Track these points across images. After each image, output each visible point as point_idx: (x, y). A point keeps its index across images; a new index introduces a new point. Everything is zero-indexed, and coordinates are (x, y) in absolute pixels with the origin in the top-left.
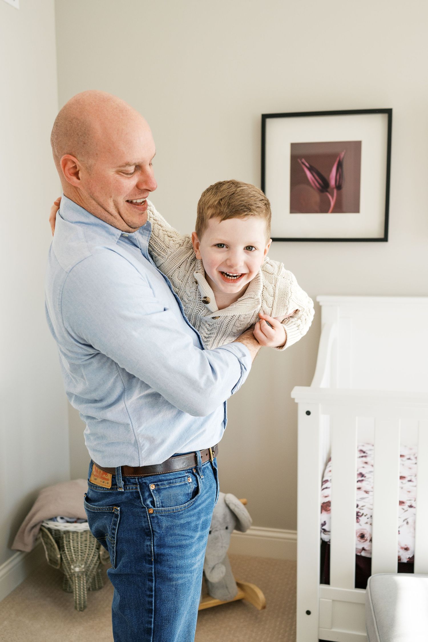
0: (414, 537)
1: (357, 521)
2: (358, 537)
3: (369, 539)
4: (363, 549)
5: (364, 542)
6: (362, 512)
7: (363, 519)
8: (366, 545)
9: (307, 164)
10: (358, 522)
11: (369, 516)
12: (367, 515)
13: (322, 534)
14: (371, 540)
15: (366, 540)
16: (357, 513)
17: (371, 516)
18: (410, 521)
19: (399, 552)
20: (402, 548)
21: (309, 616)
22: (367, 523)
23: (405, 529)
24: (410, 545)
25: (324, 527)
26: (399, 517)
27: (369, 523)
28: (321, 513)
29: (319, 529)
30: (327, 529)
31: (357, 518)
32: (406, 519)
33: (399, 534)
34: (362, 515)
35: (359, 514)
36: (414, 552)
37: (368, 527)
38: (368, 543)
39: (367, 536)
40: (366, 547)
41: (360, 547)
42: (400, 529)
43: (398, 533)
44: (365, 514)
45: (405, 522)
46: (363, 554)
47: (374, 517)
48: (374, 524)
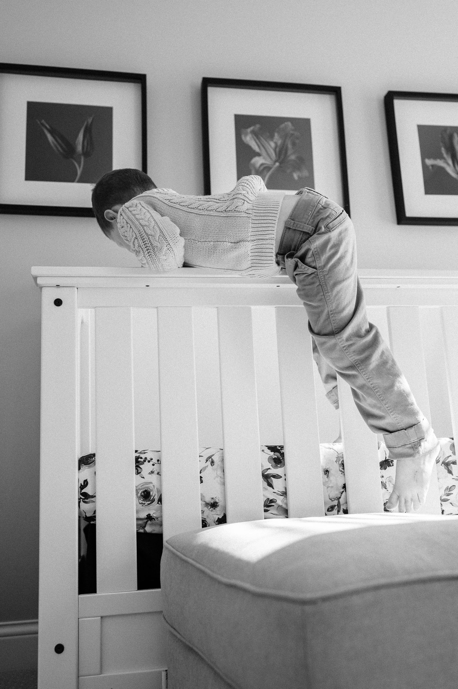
0: (224, 484)
1: (138, 471)
2: (139, 498)
3: (156, 498)
4: (149, 517)
5: (149, 504)
6: (143, 456)
7: (146, 468)
8: (152, 510)
9: (48, 126)
10: (138, 473)
11: (155, 461)
12: (152, 459)
13: (82, 503)
14: (160, 500)
15: (153, 501)
16: (137, 459)
17: (158, 461)
18: (216, 458)
19: (203, 512)
20: (207, 504)
21: (61, 655)
22: (152, 472)
23: (211, 474)
24: (219, 499)
25: (83, 491)
26: (200, 456)
27: (156, 472)
28: (79, 469)
29: (76, 495)
30: (90, 493)
31: (137, 467)
32: (210, 457)
33: (202, 482)
34: (145, 461)
35: (140, 460)
36: (225, 508)
37: (154, 479)
38: (155, 505)
39: (154, 494)
40: (153, 513)
41: (144, 515)
42: (202, 475)
43: (200, 482)
44: (149, 459)
45: (209, 463)
46: (148, 529)
47: (163, 461)
48: (163, 474)
